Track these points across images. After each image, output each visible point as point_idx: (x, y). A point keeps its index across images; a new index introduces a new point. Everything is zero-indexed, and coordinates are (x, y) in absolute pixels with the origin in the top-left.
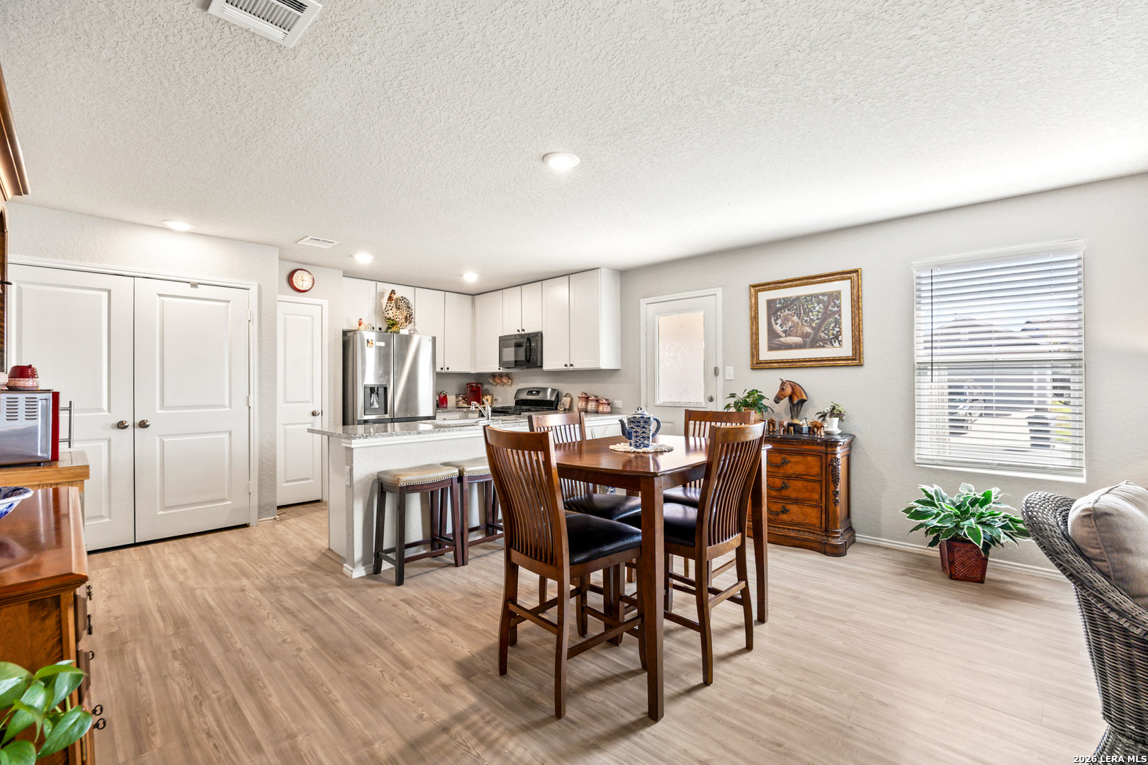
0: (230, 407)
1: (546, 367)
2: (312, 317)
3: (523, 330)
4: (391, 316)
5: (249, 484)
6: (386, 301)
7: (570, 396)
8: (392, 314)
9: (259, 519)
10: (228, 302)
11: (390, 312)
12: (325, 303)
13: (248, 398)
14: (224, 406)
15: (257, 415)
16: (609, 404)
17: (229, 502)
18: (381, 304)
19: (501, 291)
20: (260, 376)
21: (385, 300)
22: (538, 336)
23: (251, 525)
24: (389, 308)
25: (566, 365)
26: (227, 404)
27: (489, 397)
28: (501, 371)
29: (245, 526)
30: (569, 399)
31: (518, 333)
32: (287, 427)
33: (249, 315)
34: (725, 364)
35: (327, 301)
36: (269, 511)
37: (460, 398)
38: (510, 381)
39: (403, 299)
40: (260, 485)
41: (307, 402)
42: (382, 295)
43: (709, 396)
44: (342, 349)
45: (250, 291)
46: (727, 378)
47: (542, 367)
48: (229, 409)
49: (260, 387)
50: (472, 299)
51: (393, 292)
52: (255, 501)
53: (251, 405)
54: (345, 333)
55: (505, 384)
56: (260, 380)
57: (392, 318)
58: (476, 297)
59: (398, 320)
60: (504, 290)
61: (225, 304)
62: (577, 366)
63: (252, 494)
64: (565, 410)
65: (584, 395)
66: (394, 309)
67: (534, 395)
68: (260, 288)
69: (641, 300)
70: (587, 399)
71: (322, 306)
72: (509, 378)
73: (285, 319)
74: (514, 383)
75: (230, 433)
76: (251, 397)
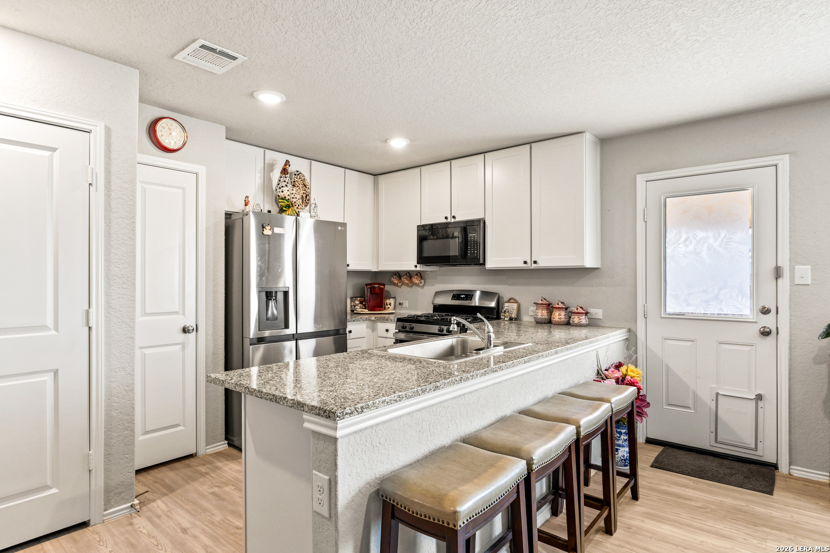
0: (56, 329)
1: (489, 265)
2: (184, 189)
3: (454, 217)
4: (286, 195)
5: (89, 455)
6: (279, 175)
7: (516, 302)
8: (286, 192)
9: (105, 510)
10: (54, 150)
11: (285, 189)
12: (202, 170)
13: (88, 313)
14: (45, 328)
15: (102, 339)
16: (586, 314)
17: (54, 491)
18: (270, 180)
19: (418, 170)
20: (108, 277)
21: (276, 175)
22: (479, 225)
23: (92, 523)
24: (284, 184)
25: (525, 262)
26: (50, 322)
27: (392, 301)
28: (418, 269)
29: (84, 525)
30: (515, 306)
31: (445, 221)
32: (147, 351)
33: (90, 175)
34: (793, 261)
35: (204, 168)
36: (123, 495)
37: (357, 302)
38: (423, 281)
39: (298, 173)
40: (108, 455)
41: (176, 313)
42: (271, 167)
43: (760, 306)
44: (224, 237)
45: (92, 135)
46: (798, 281)
47: (484, 264)
48: (53, 332)
49: (108, 295)
50: (374, 178)
51: (287, 163)
52: (99, 482)
53: (93, 324)
54: (228, 215)
55: (414, 284)
56: (108, 285)
57: (287, 198)
58: (380, 176)
59: (294, 200)
60: (422, 168)
61: (47, 153)
62: (543, 263)
63: (93, 473)
64: (511, 319)
65: (544, 302)
66: (290, 186)
67: (463, 299)
68: (108, 131)
69: (638, 177)
70: (550, 307)
71: (197, 174)
72: (422, 278)
73: (144, 191)
74: (427, 284)
75: (56, 372)
76: (93, 311)
